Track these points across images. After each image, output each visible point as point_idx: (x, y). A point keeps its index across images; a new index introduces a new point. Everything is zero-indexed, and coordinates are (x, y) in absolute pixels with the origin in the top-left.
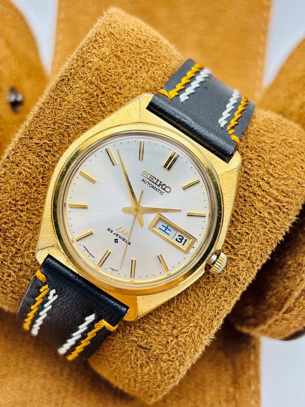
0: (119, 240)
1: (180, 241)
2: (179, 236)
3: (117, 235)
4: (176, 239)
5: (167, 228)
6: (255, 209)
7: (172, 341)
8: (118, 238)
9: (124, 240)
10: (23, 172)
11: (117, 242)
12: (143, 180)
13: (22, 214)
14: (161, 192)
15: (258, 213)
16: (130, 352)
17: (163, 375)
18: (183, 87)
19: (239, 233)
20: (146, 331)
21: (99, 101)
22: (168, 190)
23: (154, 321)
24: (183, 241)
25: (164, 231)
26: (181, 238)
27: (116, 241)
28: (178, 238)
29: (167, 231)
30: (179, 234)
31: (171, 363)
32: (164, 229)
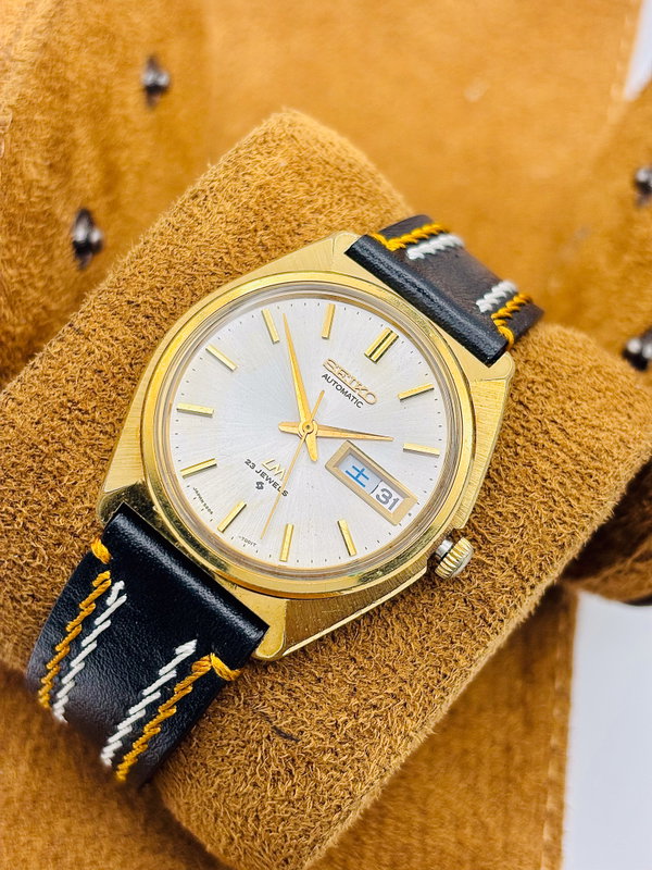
0: (267, 485)
1: (384, 500)
2: (383, 490)
3: (263, 475)
4: (378, 496)
5: (361, 473)
6: (535, 472)
7: (345, 722)
8: (263, 480)
9: (275, 485)
10: (96, 351)
11: (262, 488)
12: (325, 376)
13: (81, 429)
14: (357, 402)
15: (539, 480)
16: (255, 745)
17: (317, 804)
18: (416, 241)
19: (500, 514)
20: (294, 695)
21: (258, 240)
22: (370, 399)
23: (314, 675)
24: (391, 501)
25: (356, 479)
26: (387, 495)
27: (260, 486)
28: (381, 494)
29: (361, 478)
30: (383, 485)
31: (338, 775)
32: (355, 474)
